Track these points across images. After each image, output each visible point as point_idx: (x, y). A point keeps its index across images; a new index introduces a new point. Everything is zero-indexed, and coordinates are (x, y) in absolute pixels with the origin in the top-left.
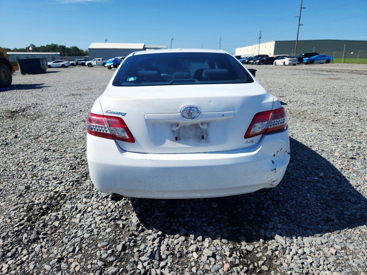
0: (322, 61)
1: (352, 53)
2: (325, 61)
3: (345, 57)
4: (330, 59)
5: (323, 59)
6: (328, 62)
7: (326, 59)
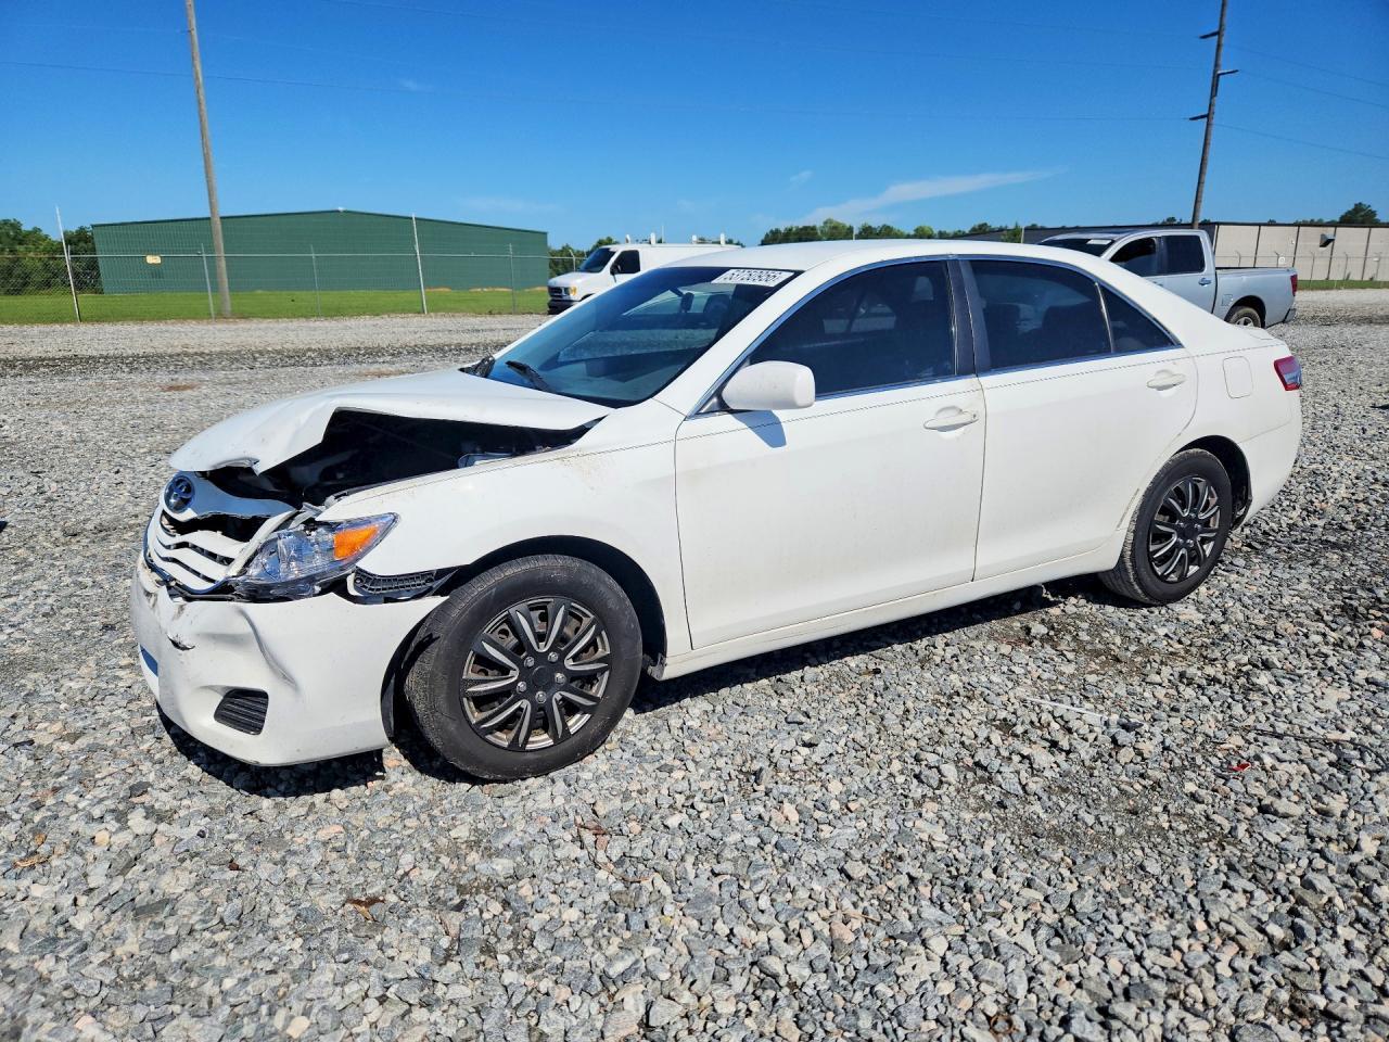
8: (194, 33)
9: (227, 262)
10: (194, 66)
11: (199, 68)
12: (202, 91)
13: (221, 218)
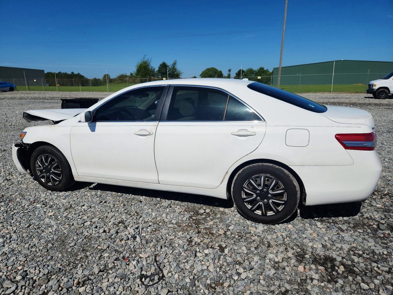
0: (5, 89)
1: (35, 80)
2: (8, 88)
3: (28, 85)
4: (13, 87)
5: (5, 87)
6: (12, 89)
7: (8, 87)
8: (285, 17)
9: (281, 78)
10: (283, 26)
11: (284, 27)
12: (284, 33)
13: (282, 67)
